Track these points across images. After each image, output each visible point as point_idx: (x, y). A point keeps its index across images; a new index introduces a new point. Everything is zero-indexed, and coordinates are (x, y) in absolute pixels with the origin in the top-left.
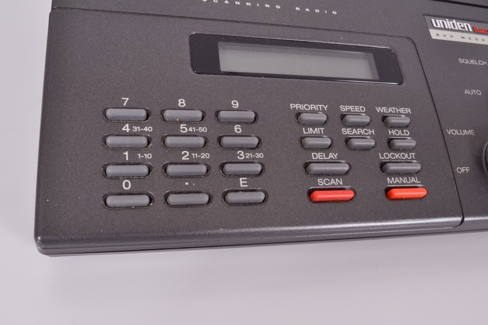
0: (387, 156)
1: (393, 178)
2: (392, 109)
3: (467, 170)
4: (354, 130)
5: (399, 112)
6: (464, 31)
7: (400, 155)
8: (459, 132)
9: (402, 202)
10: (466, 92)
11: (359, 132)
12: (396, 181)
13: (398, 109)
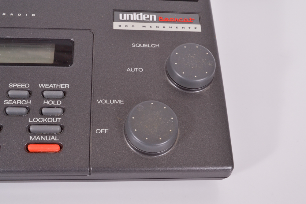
0: (35, 120)
1: (35, 137)
2: (53, 85)
3: (106, 131)
4: (15, 101)
5: (58, 87)
6: (148, 21)
7: (47, 120)
8: (109, 102)
9: (38, 154)
10: (128, 70)
11: (18, 102)
12: (37, 139)
13: (59, 85)
